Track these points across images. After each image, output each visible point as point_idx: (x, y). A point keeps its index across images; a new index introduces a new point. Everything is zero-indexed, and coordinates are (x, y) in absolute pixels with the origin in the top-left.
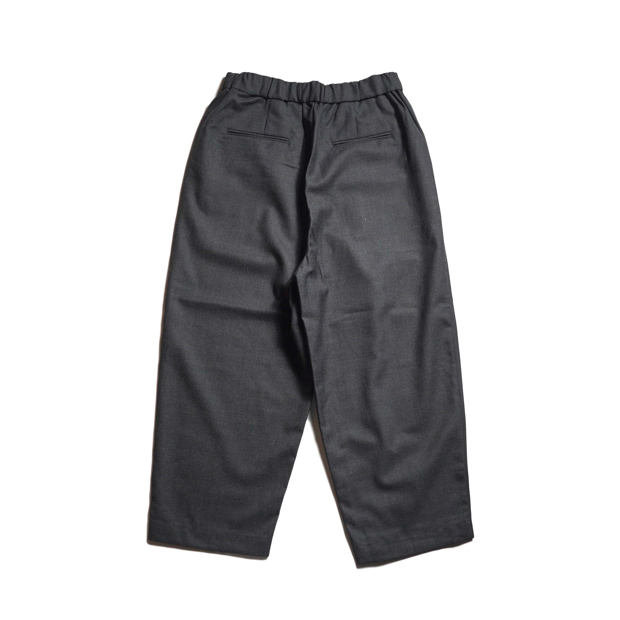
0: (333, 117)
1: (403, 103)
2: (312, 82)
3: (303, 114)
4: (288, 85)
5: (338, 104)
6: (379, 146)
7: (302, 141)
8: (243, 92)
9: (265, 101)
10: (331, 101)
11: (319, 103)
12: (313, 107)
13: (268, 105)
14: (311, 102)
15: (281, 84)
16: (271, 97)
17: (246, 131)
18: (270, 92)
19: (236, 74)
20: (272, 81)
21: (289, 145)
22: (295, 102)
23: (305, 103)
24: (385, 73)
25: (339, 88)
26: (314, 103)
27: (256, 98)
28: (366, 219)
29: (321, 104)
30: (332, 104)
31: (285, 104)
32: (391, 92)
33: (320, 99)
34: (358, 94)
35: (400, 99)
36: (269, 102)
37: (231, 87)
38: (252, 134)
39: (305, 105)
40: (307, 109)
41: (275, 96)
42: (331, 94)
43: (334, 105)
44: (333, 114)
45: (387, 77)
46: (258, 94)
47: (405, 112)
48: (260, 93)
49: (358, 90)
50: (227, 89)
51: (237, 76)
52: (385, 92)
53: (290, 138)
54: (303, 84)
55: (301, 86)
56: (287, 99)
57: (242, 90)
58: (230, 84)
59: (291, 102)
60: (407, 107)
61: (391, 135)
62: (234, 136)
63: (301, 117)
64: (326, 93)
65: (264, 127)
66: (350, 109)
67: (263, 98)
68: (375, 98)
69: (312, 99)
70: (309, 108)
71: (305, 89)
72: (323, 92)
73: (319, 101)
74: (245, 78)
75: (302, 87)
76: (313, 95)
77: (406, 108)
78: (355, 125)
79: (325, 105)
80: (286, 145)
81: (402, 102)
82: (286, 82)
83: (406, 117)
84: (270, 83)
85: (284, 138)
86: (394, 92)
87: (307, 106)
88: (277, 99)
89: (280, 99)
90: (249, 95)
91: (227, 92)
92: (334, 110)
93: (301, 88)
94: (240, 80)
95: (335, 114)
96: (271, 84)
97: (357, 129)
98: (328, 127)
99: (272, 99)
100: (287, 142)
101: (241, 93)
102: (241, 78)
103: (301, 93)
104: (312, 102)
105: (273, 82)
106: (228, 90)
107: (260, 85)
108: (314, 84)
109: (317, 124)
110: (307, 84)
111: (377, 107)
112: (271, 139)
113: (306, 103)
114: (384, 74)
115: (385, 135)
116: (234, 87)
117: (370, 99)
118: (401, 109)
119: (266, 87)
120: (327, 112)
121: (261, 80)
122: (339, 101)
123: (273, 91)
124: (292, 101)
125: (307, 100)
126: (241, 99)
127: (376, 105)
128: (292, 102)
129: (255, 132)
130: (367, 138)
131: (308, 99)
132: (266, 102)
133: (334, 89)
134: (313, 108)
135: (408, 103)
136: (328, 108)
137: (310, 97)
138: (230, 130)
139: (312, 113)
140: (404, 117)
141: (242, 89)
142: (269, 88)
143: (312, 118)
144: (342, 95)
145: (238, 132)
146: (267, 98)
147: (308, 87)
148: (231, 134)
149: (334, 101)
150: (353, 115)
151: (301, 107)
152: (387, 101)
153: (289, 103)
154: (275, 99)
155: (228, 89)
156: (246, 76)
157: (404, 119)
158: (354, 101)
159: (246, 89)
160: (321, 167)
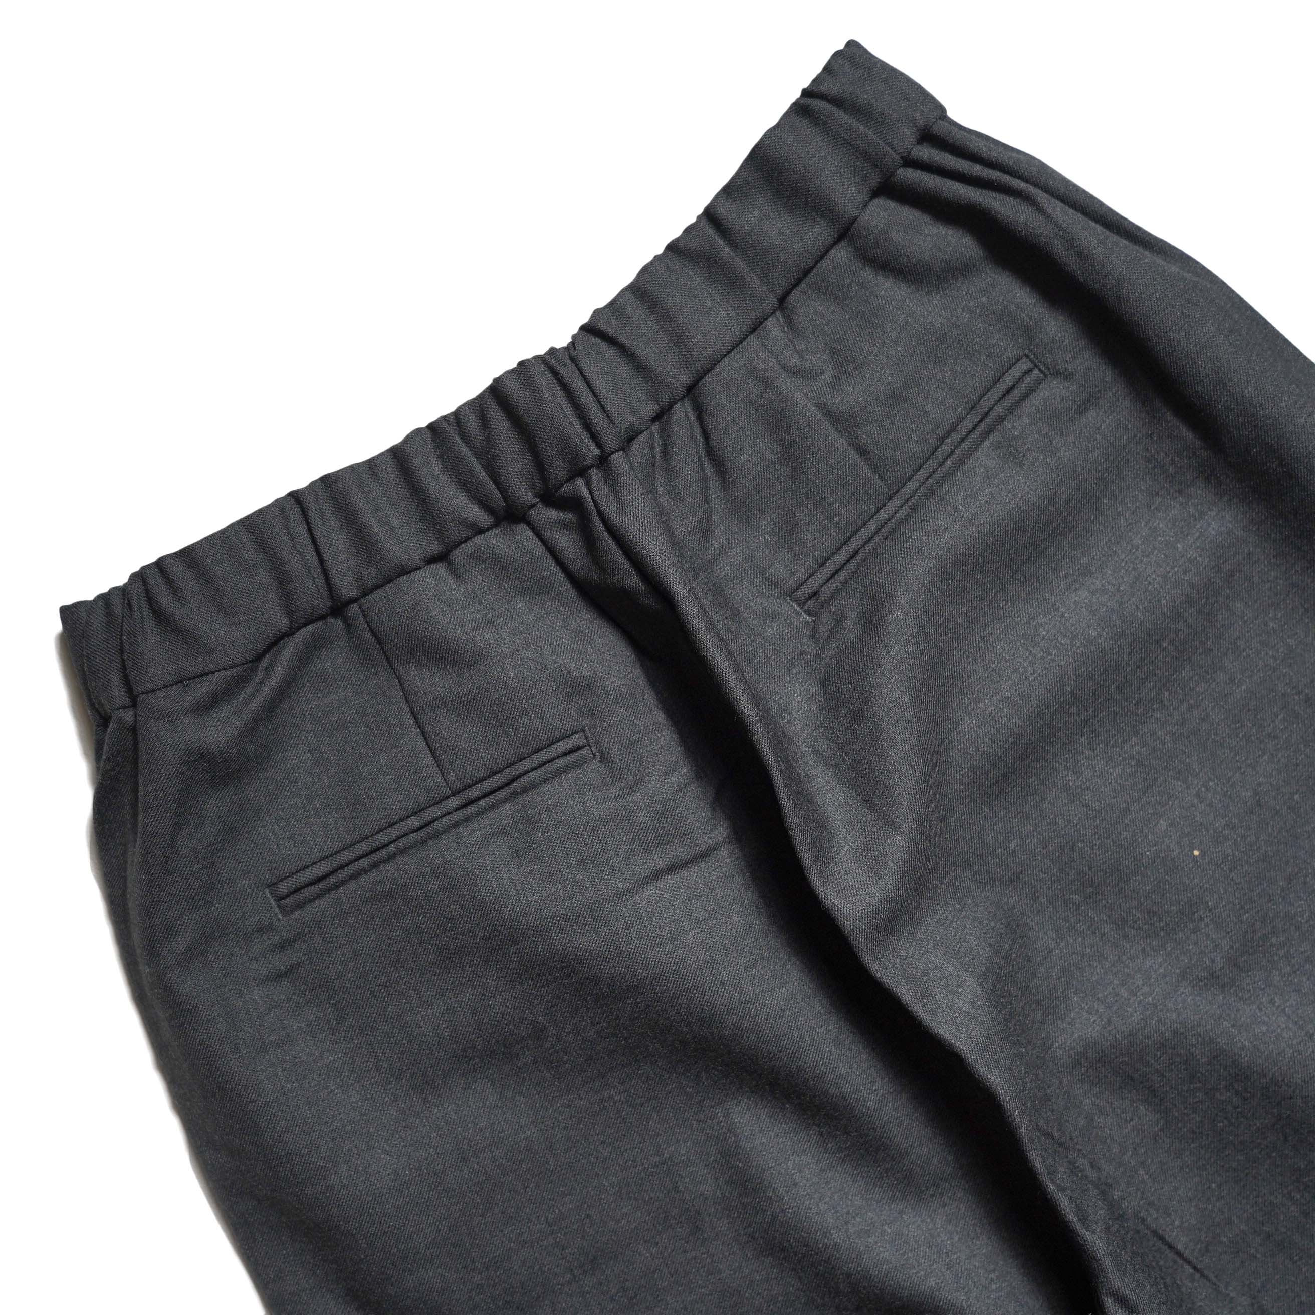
0: (709, 470)
1: (1007, 179)
2: (497, 381)
3: (560, 563)
4: (391, 474)
5: (690, 389)
6: (1021, 465)
7: (649, 697)
8: (207, 674)
9: (337, 624)
10: (649, 409)
11: (603, 460)
12: (591, 505)
13: (368, 635)
14: (562, 485)
15: (357, 499)
16: (354, 593)
17: (356, 836)
18: (333, 572)
19: (105, 599)
20: (304, 512)
21: (604, 758)
22: (481, 531)
23: (532, 506)
24: (806, 84)
25: (636, 311)
26: (580, 482)
27: (289, 650)
28: (1196, 853)
29: (618, 458)
30: (661, 416)
31: (440, 569)
32: (910, 163)
33: (594, 437)
34: (754, 281)
35: (977, 170)
36: (362, 620)
37: (137, 696)
38: (395, 832)
39: (547, 515)
40: (563, 525)
41: (371, 576)
42: (624, 370)
43: (675, 417)
44: (700, 459)
45: (837, 102)
46: (283, 623)
47: (1049, 217)
48: (289, 613)
49: (739, 263)
50: (121, 712)
51: (118, 609)
52: (874, 180)
53: (586, 722)
54: (457, 416)
55: (457, 439)
56: (435, 547)
57: (199, 670)
58: (116, 678)
59: (464, 542)
60: (1036, 185)
61: (1036, 371)
62: (322, 903)
63: (561, 576)
64: (600, 385)
65: (429, 760)
66: (766, 382)
67: (320, 624)
68: (843, 243)
69: (558, 468)
70: (569, 516)
71: (490, 440)
72: (587, 399)
73: (597, 451)
74: (165, 600)
75: (464, 436)
76: (551, 452)
77: (1042, 197)
78: (842, 443)
79: (636, 445)
80: (593, 770)
81: (994, 175)
82: (371, 464)
83: (1071, 243)
84: (302, 530)
85: (560, 743)
86: (926, 153)
87: (553, 514)
88: (390, 581)
89: (405, 571)
90: (247, 662)
91: (134, 729)
92: (692, 437)
93: (464, 449)
94: (150, 624)
95: (710, 451)
96: (310, 531)
97: (863, 452)
98: (719, 538)
99: (365, 594)
100: (584, 752)
101: (204, 688)
102: (147, 613)
103: (483, 475)
104: (568, 480)
105: (311, 514)
106: (128, 716)
107: (264, 577)
108: (517, 393)
109: (679, 591)
110: (477, 405)
111: (881, 279)
112: (501, 794)
113: (538, 503)
114: (806, 93)
115: (1009, 391)
116: (150, 686)
117: (824, 263)
118: (1022, 218)
119: (294, 564)
120: (670, 472)
121: (250, 553)
122: (685, 379)
123: (342, 558)
124: (468, 539)
125: (532, 486)
126: (224, 711)
127: (867, 274)
128: (470, 543)
129: (404, 813)
130: (932, 464)
131: (539, 484)
132: (348, 626)
133: (623, 339)
134: (595, 512)
135: (1022, 157)
136: (658, 450)
137: (540, 465)
138: (283, 888)
139: (608, 541)
140: (1059, 249)
141: (193, 665)
142: (311, 557)
143: (627, 565)
144: (678, 340)
145: (321, 869)
146: (338, 608)
147: (500, 423)
148: (300, 906)
149: (665, 398)
150: (798, 396)
151: (530, 533)
152: (908, 214)
153: (458, 555)
154: (377, 587)
155: (124, 707)
156: (157, 583)
157: (1071, 262)
158: (753, 330)
159: (210, 652)
160: (836, 766)
